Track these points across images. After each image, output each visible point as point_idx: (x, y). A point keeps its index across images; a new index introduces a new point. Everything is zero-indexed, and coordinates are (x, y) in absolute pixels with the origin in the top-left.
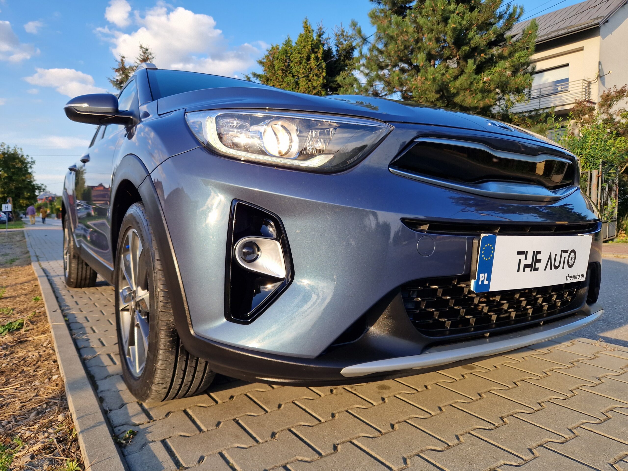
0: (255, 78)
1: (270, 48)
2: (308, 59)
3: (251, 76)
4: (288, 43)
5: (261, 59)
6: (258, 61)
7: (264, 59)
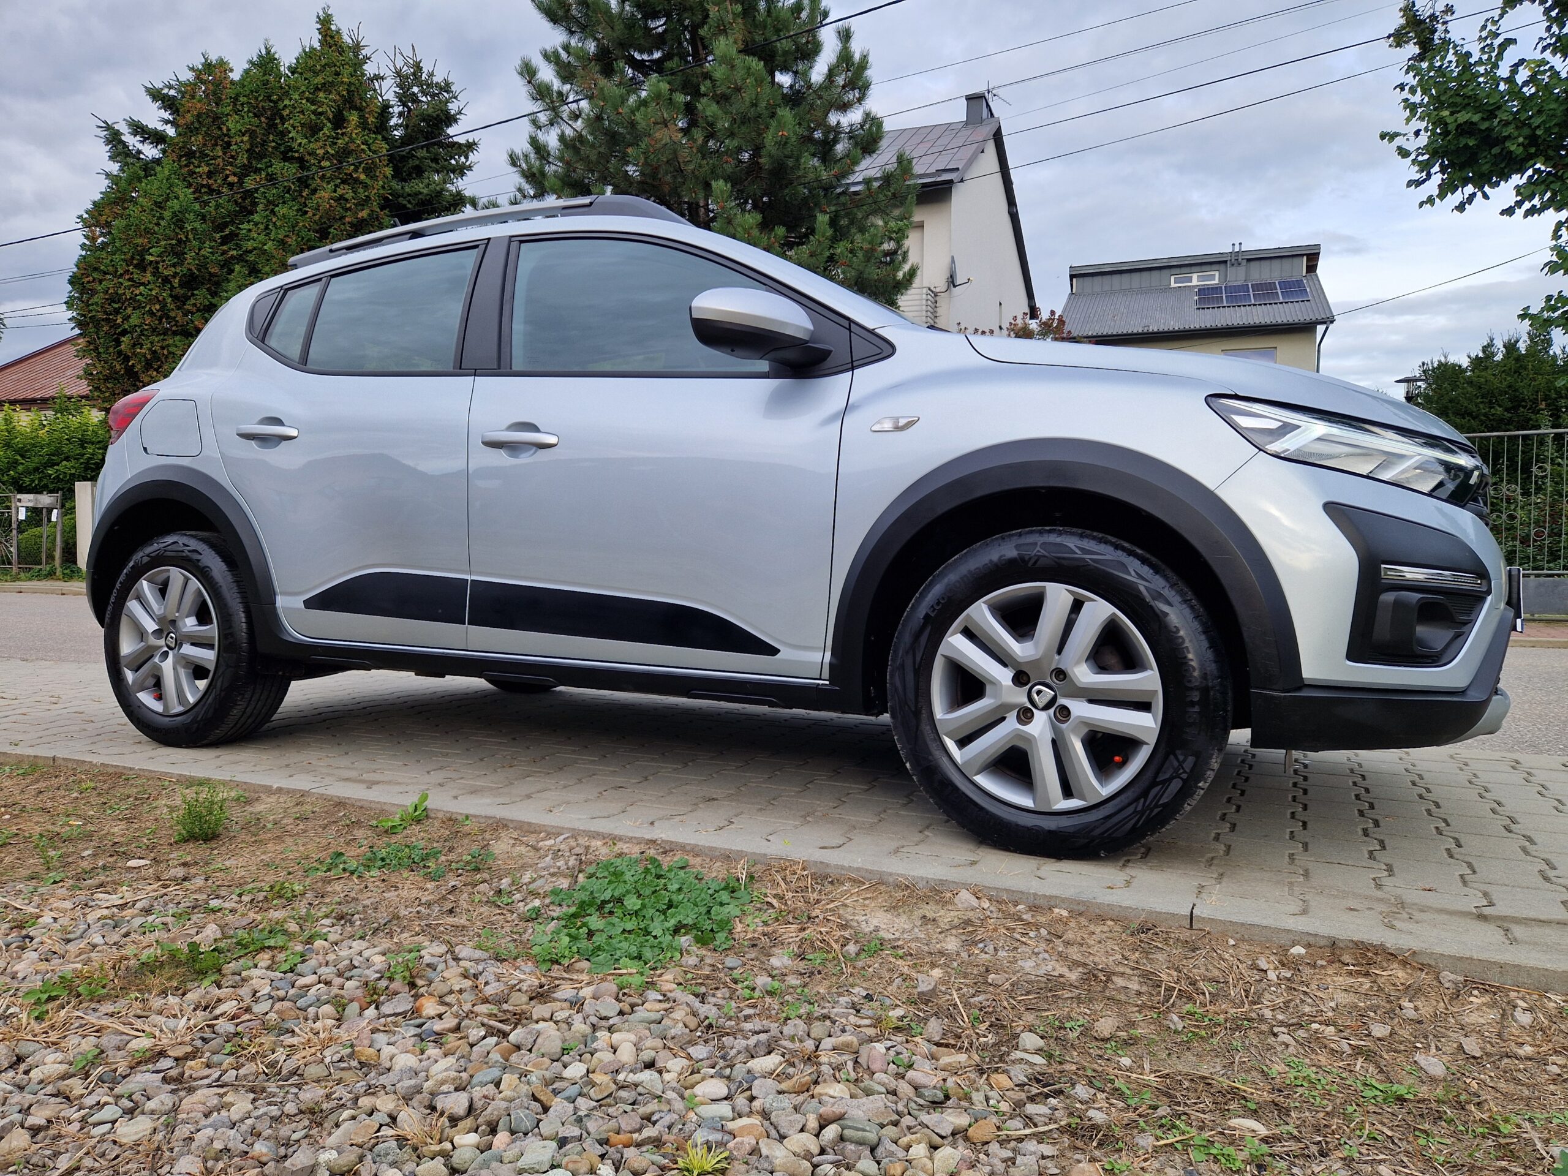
0: (138, 138)
1: (198, 63)
2: (339, 121)
3: (123, 128)
4: (267, 62)
5: (159, 85)
6: (147, 90)
7: (170, 87)
